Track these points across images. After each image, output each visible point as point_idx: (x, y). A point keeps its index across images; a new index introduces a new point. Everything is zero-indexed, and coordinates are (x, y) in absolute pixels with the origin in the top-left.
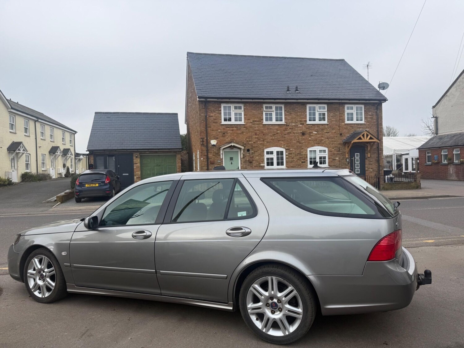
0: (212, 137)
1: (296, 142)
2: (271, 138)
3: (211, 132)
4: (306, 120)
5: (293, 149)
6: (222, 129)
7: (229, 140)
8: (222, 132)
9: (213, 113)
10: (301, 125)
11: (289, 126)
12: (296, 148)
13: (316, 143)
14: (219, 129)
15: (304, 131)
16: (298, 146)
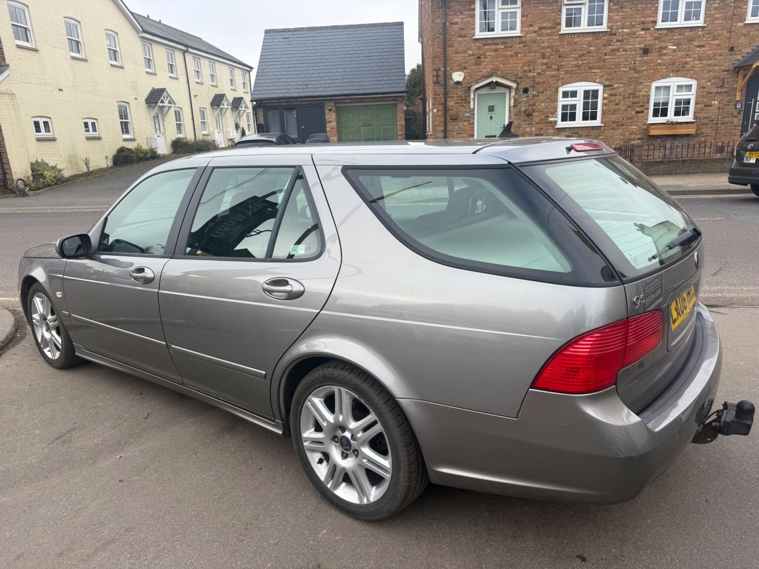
0: (455, 65)
1: (628, 69)
2: (575, 63)
3: (454, 55)
4: (655, 19)
5: (621, 85)
6: (476, 48)
7: (489, 70)
8: (475, 55)
9: (458, 16)
10: (643, 32)
11: (615, 34)
12: (627, 82)
13: (673, 71)
14: (469, 49)
15: (648, 45)
16: (632, 77)
